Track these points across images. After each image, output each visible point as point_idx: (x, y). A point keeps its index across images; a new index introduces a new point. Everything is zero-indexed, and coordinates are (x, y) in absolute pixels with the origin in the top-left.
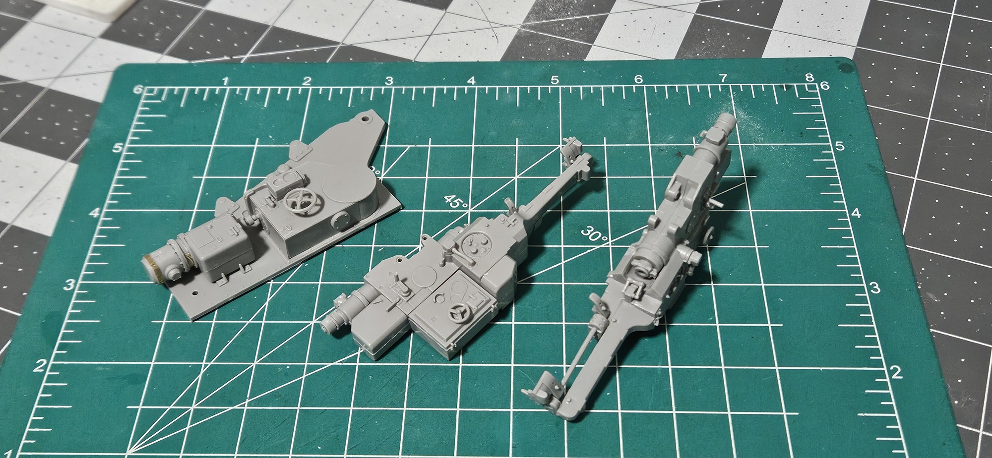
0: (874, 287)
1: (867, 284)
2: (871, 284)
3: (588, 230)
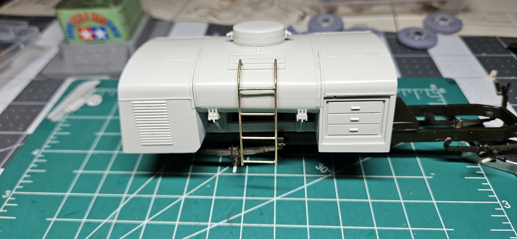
0: (506, 204)
1: (501, 202)
3: (319, 166)
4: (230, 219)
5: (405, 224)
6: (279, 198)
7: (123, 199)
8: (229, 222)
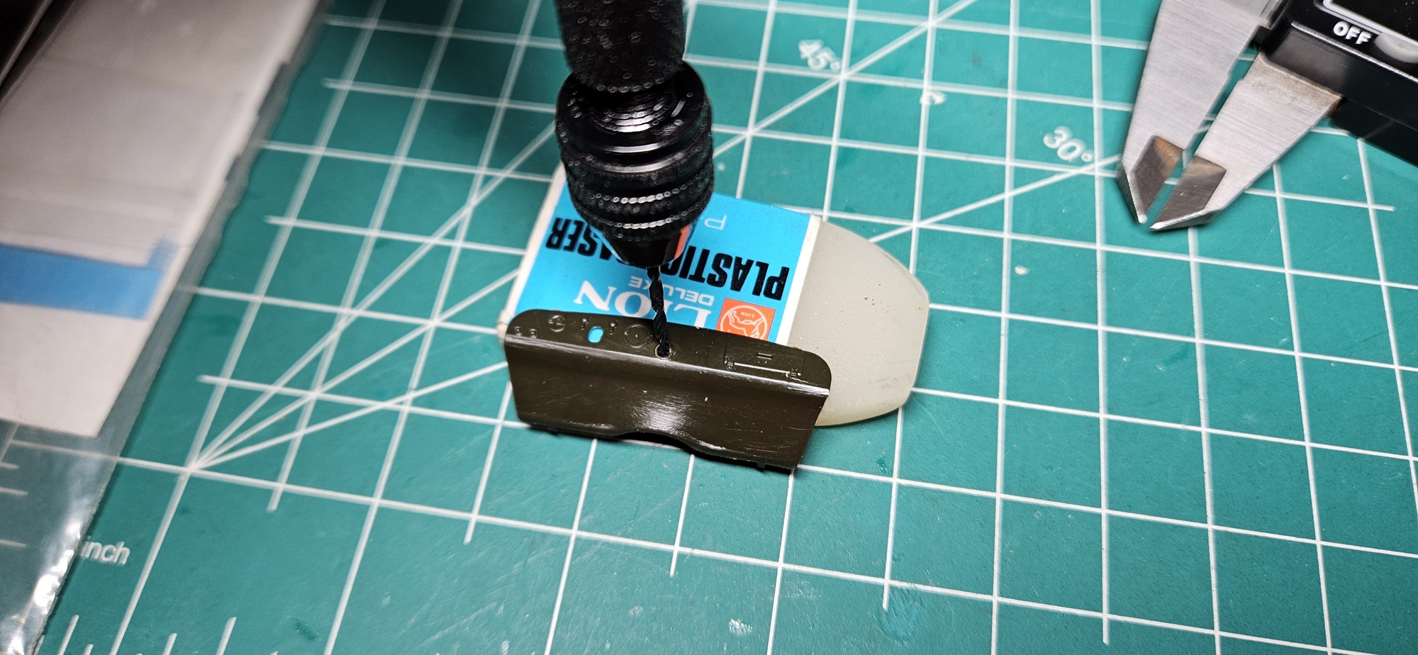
3: (1056, 138)
5: (1284, 340)
6: (927, 224)
7: (478, 182)
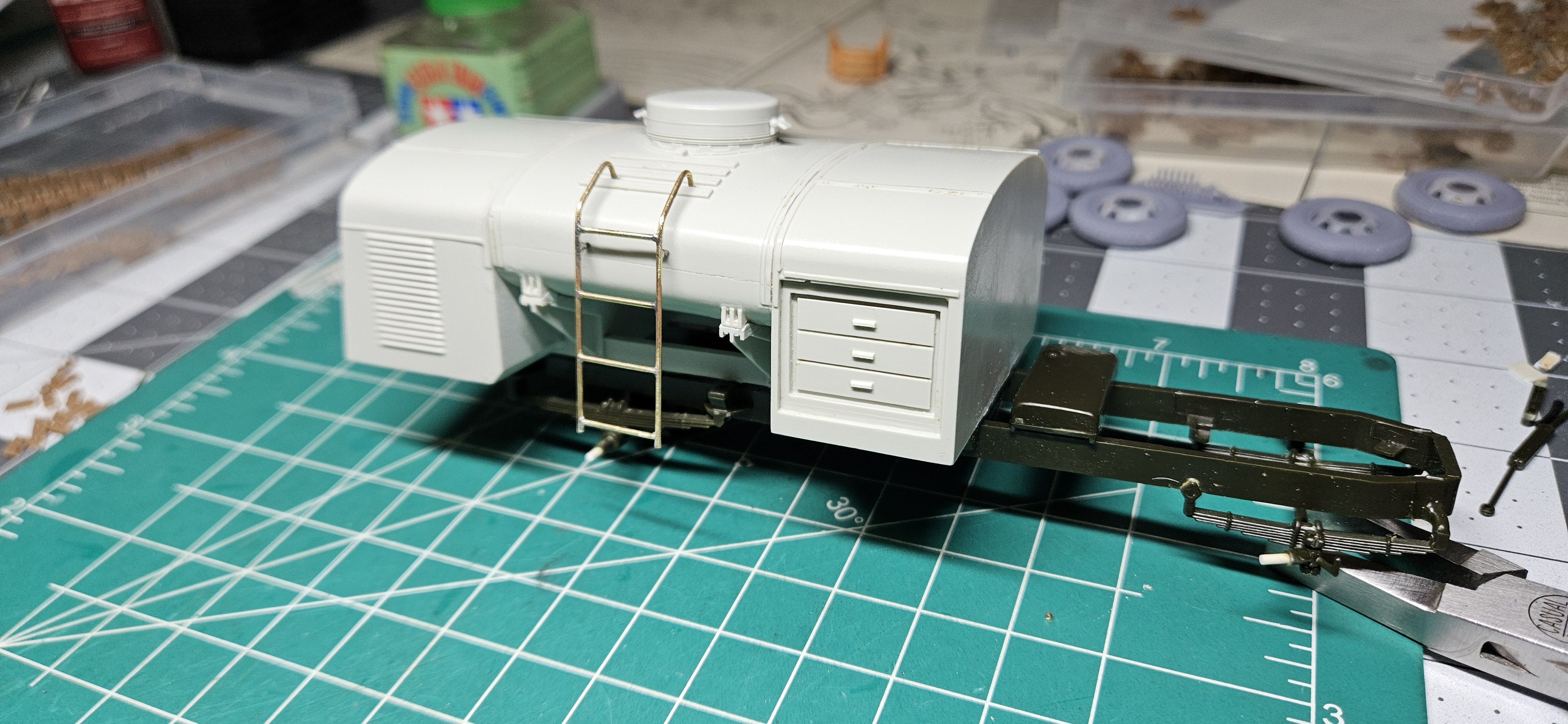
0: (1332, 714)
1: (1319, 708)
2: (1327, 707)
3: (839, 503)
4: (547, 572)
5: (980, 689)
6: (690, 554)
7: (346, 481)
8: (540, 578)
